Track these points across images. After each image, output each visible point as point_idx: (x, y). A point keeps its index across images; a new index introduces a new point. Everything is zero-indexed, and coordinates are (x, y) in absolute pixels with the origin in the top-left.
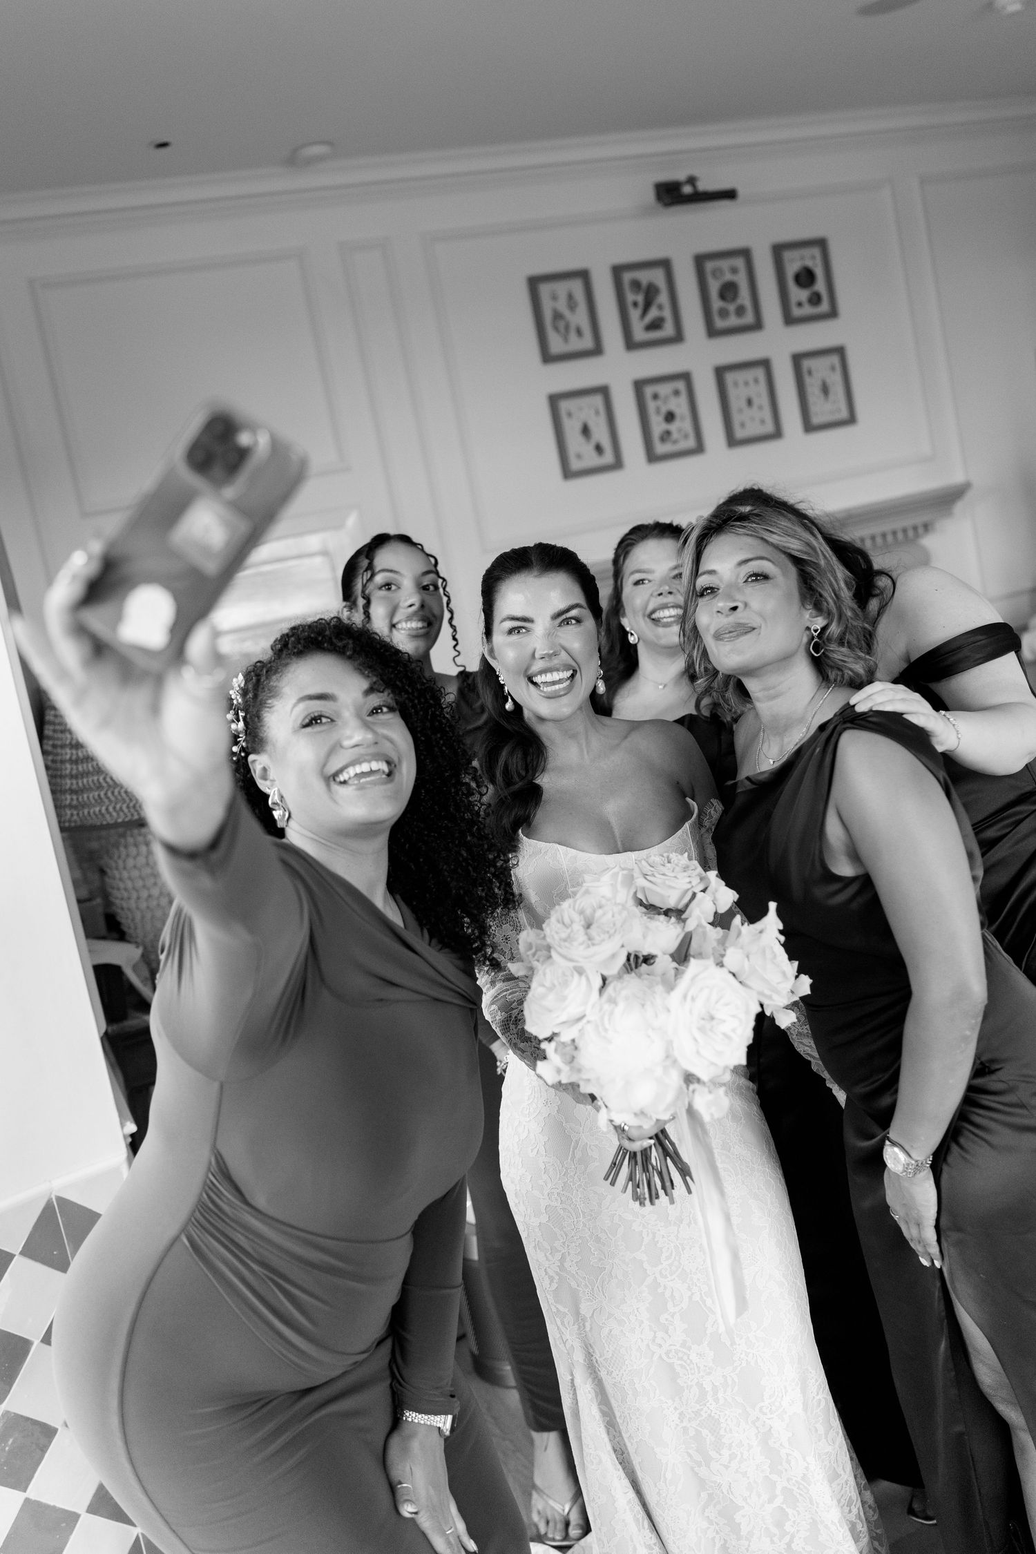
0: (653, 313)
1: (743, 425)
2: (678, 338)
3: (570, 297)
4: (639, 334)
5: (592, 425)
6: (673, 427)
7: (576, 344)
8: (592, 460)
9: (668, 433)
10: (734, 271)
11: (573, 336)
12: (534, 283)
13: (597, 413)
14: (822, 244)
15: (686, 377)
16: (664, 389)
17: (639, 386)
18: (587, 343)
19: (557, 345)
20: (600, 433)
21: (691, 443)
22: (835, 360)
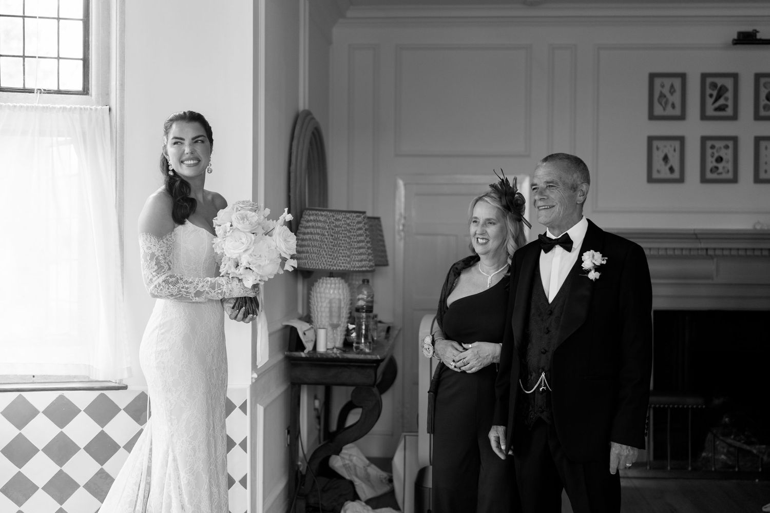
0: (721, 102)
1: (766, 171)
2: (734, 117)
3: (672, 86)
4: (710, 111)
5: (670, 156)
6: (720, 166)
7: (669, 111)
8: (666, 174)
9: (717, 168)
11: (669, 107)
12: (652, 77)
13: (675, 150)
15: (735, 139)
16: (718, 144)
17: (704, 139)
18: (677, 112)
19: (658, 110)
20: (674, 161)
21: (730, 176)
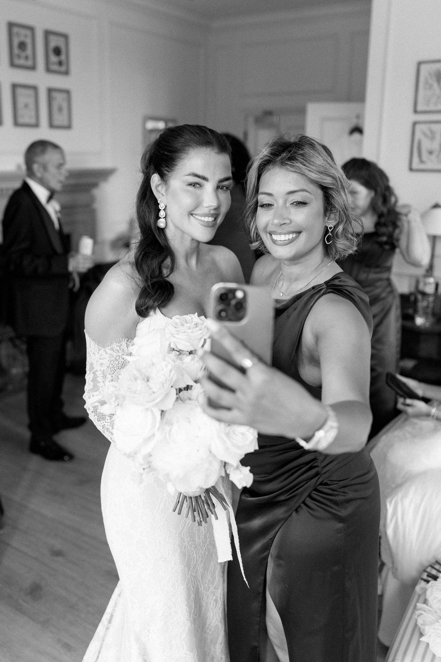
1: (21, 116)
10: (26, 36)
14: (65, 37)
22: (64, 96)
